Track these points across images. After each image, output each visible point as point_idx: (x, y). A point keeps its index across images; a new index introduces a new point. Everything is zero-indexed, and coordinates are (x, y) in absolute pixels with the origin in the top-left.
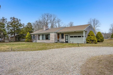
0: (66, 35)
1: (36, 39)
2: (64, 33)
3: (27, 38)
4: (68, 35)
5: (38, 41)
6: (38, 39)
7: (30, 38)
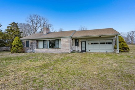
0: (82, 42)
1: (32, 47)
2: (80, 38)
3: (15, 46)
4: (85, 42)
5: (36, 51)
6: (35, 48)
7: (21, 46)
